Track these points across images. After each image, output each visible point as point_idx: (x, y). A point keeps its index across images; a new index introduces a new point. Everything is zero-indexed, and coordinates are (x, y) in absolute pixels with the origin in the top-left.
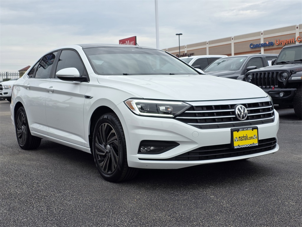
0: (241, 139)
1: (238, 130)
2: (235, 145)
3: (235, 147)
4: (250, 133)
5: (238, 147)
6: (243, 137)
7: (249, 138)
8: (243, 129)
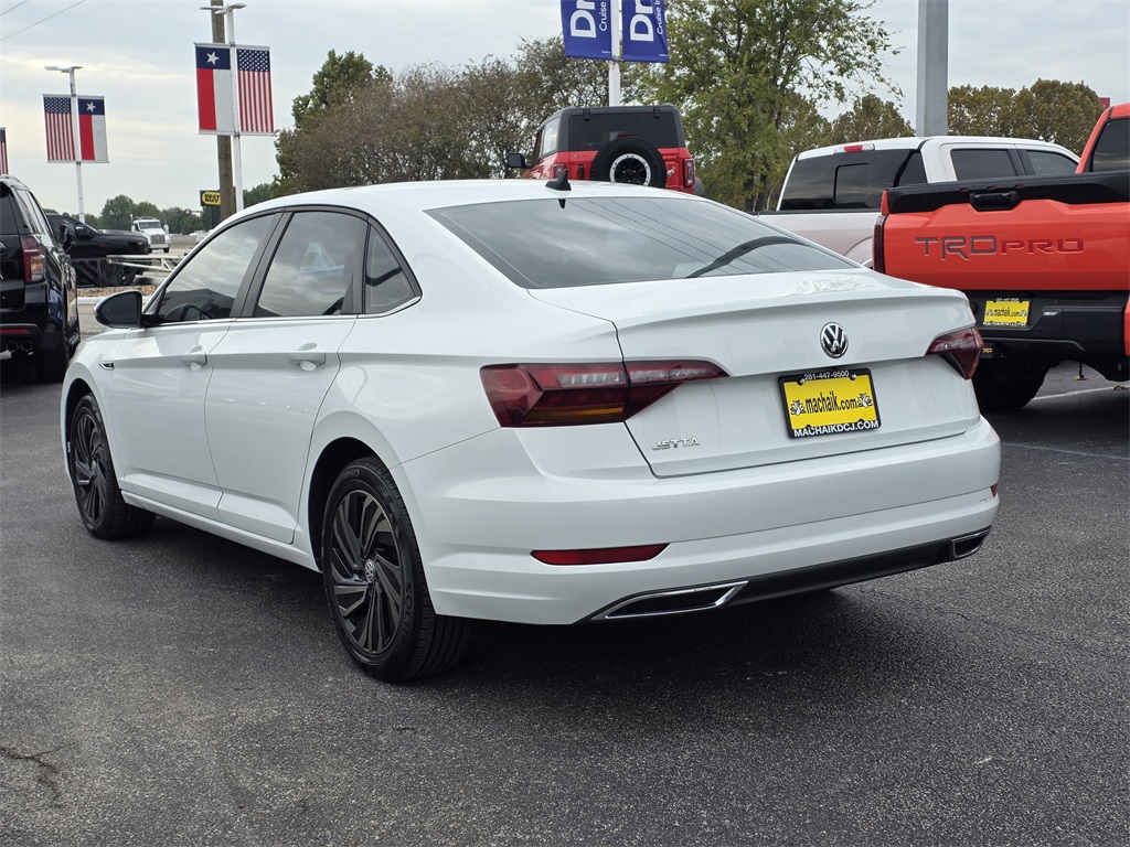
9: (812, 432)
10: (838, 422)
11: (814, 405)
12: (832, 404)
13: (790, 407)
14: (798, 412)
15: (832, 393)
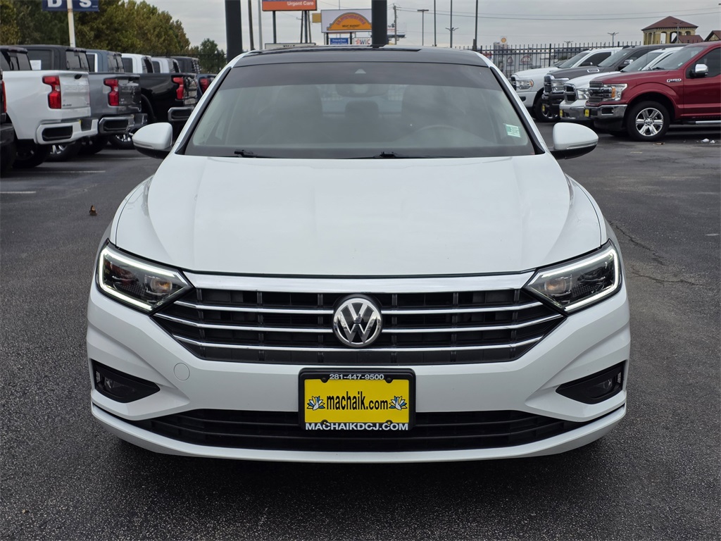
0: (335, 402)
1: (324, 377)
2: (307, 420)
3: (307, 425)
4: (374, 388)
5: (319, 427)
6: (343, 398)
7: (372, 405)
8: (345, 374)
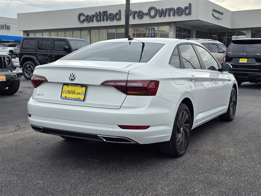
9: (66, 98)
10: (73, 97)
11: (69, 92)
12: (74, 93)
13: (63, 91)
14: (65, 93)
15: (75, 90)
